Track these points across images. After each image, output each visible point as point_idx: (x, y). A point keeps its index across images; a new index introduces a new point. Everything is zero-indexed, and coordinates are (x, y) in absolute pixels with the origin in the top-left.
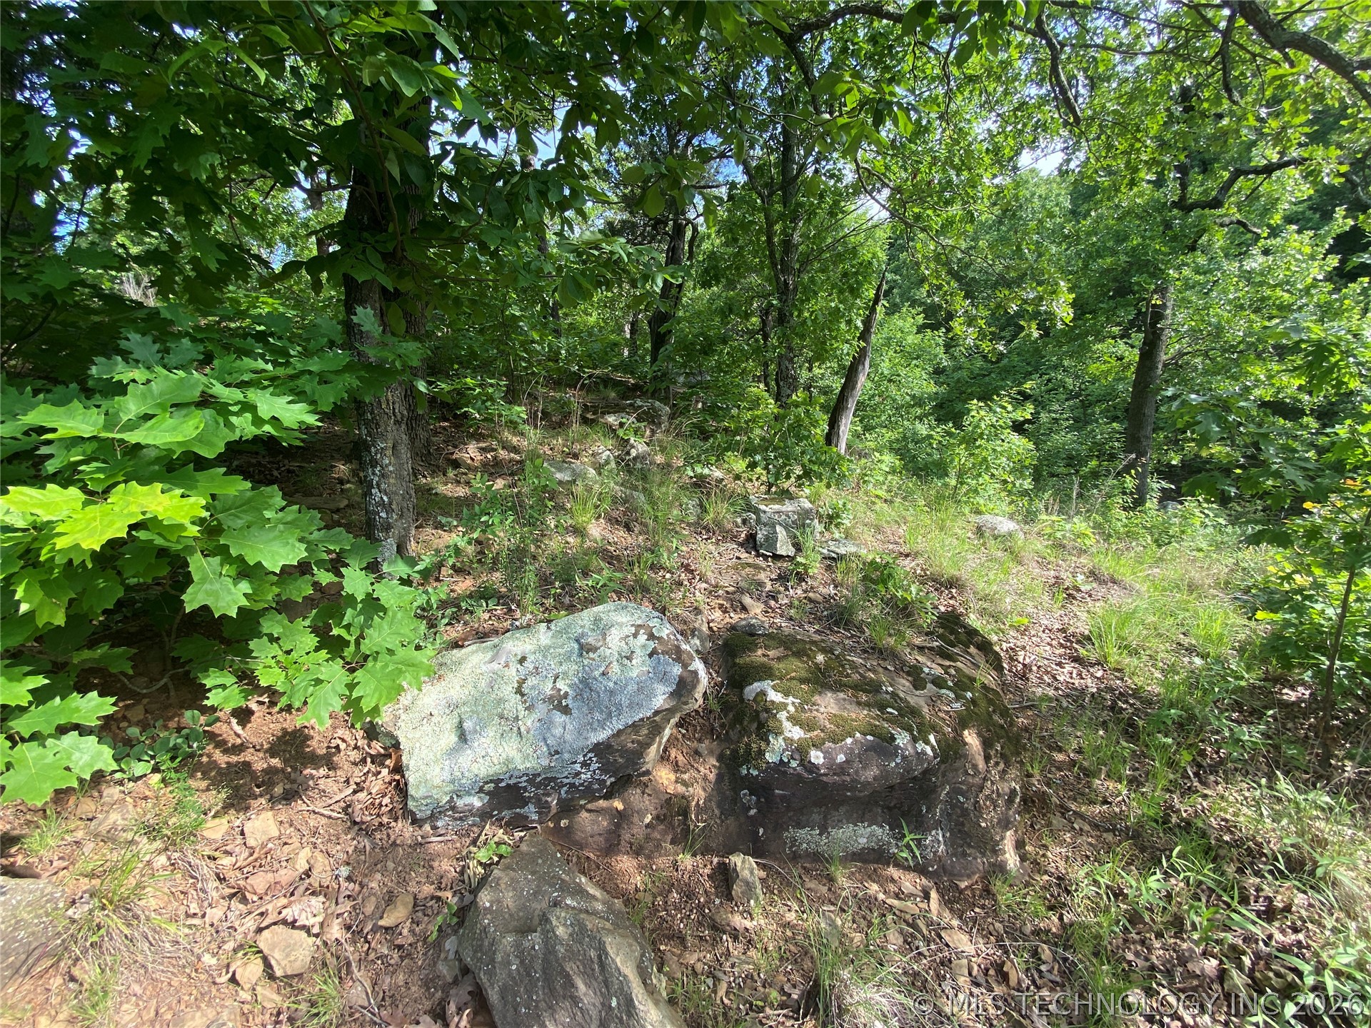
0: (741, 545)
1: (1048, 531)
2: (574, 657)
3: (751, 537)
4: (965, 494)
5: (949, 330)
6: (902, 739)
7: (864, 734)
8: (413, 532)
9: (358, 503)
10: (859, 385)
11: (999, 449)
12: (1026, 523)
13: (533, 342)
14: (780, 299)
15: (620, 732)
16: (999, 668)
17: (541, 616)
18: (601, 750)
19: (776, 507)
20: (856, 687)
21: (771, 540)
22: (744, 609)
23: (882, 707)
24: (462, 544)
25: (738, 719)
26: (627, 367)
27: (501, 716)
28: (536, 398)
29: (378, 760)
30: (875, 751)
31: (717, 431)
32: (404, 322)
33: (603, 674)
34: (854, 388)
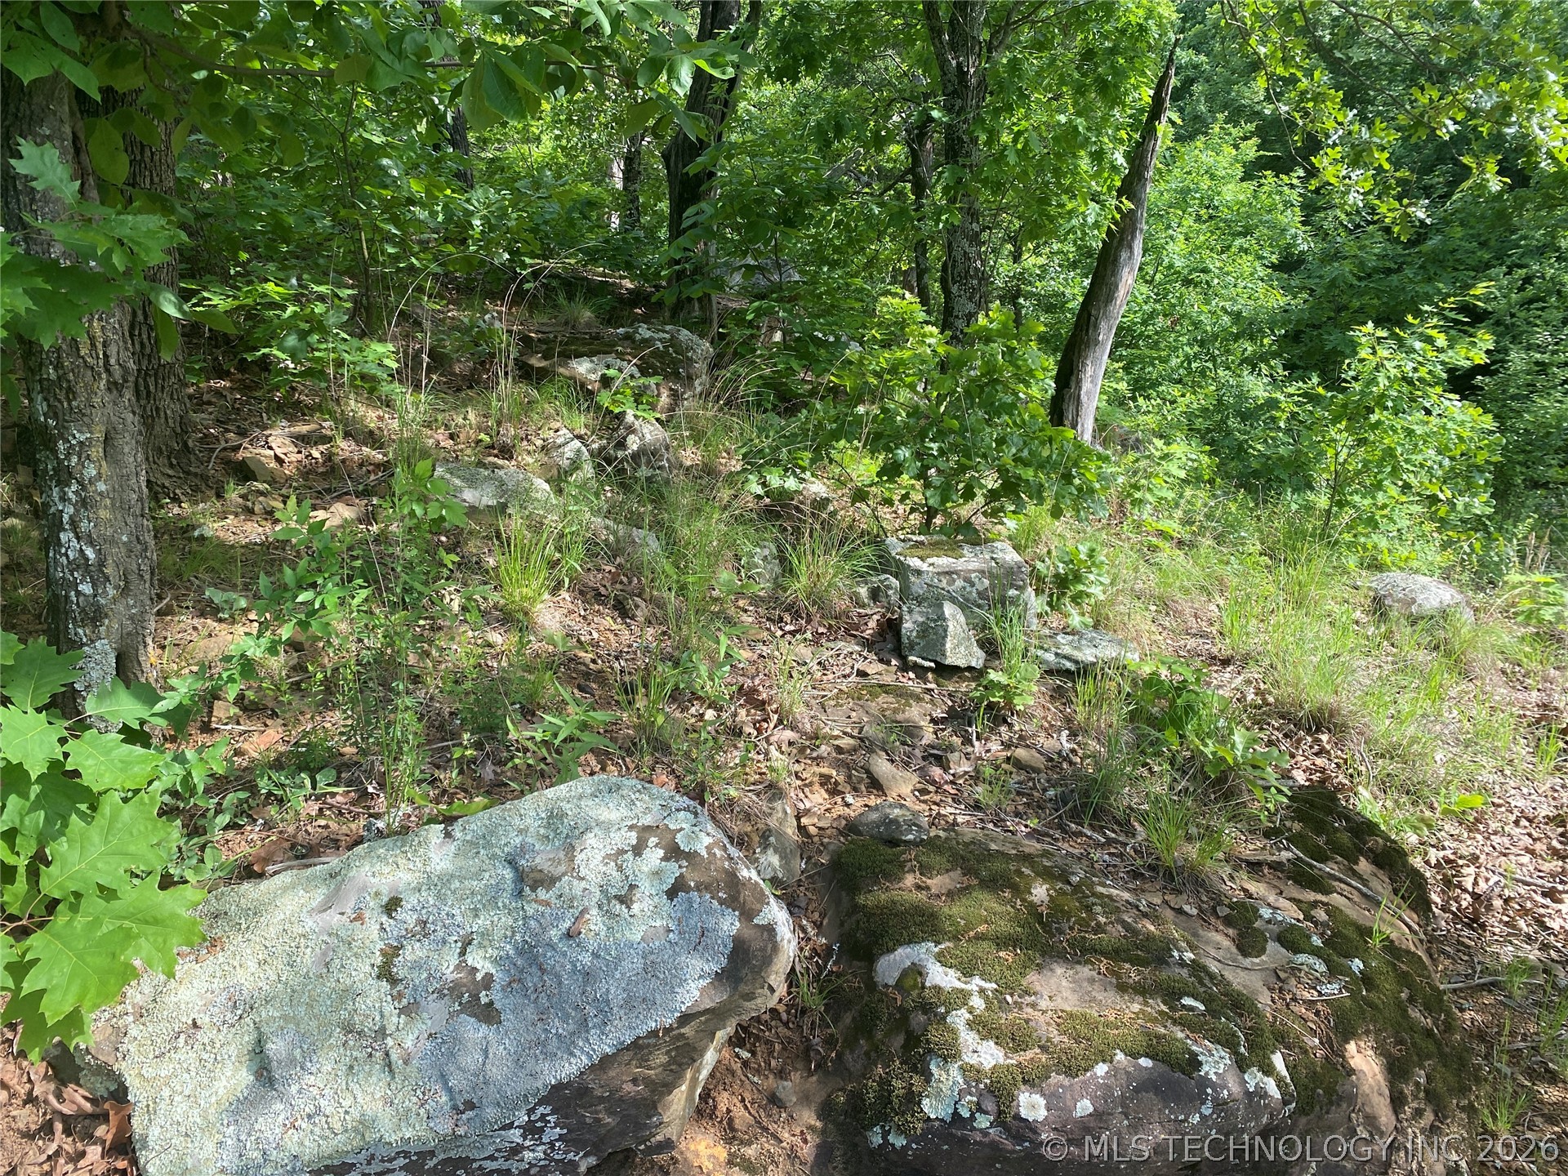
0: (868, 644)
1: (1526, 605)
2: (505, 899)
3: (890, 628)
4: (1350, 527)
5: (1312, 172)
6: (1215, 1063)
7: (1134, 1055)
8: (152, 625)
9: (31, 561)
10: (1121, 292)
11: (1419, 430)
12: (1479, 588)
13: (411, 201)
14: (948, 109)
15: (606, 1061)
16: (1421, 905)
17: (430, 809)
18: (562, 1097)
19: (944, 561)
20: (1116, 954)
21: (933, 633)
22: (875, 785)
23: (1171, 995)
24: (256, 651)
25: (864, 1026)
26: (618, 254)
27: (348, 1029)
28: (418, 324)
29: (79, 1126)
30: (1157, 1090)
31: (813, 393)
32: (124, 159)
33: (569, 935)
34: (1110, 298)
